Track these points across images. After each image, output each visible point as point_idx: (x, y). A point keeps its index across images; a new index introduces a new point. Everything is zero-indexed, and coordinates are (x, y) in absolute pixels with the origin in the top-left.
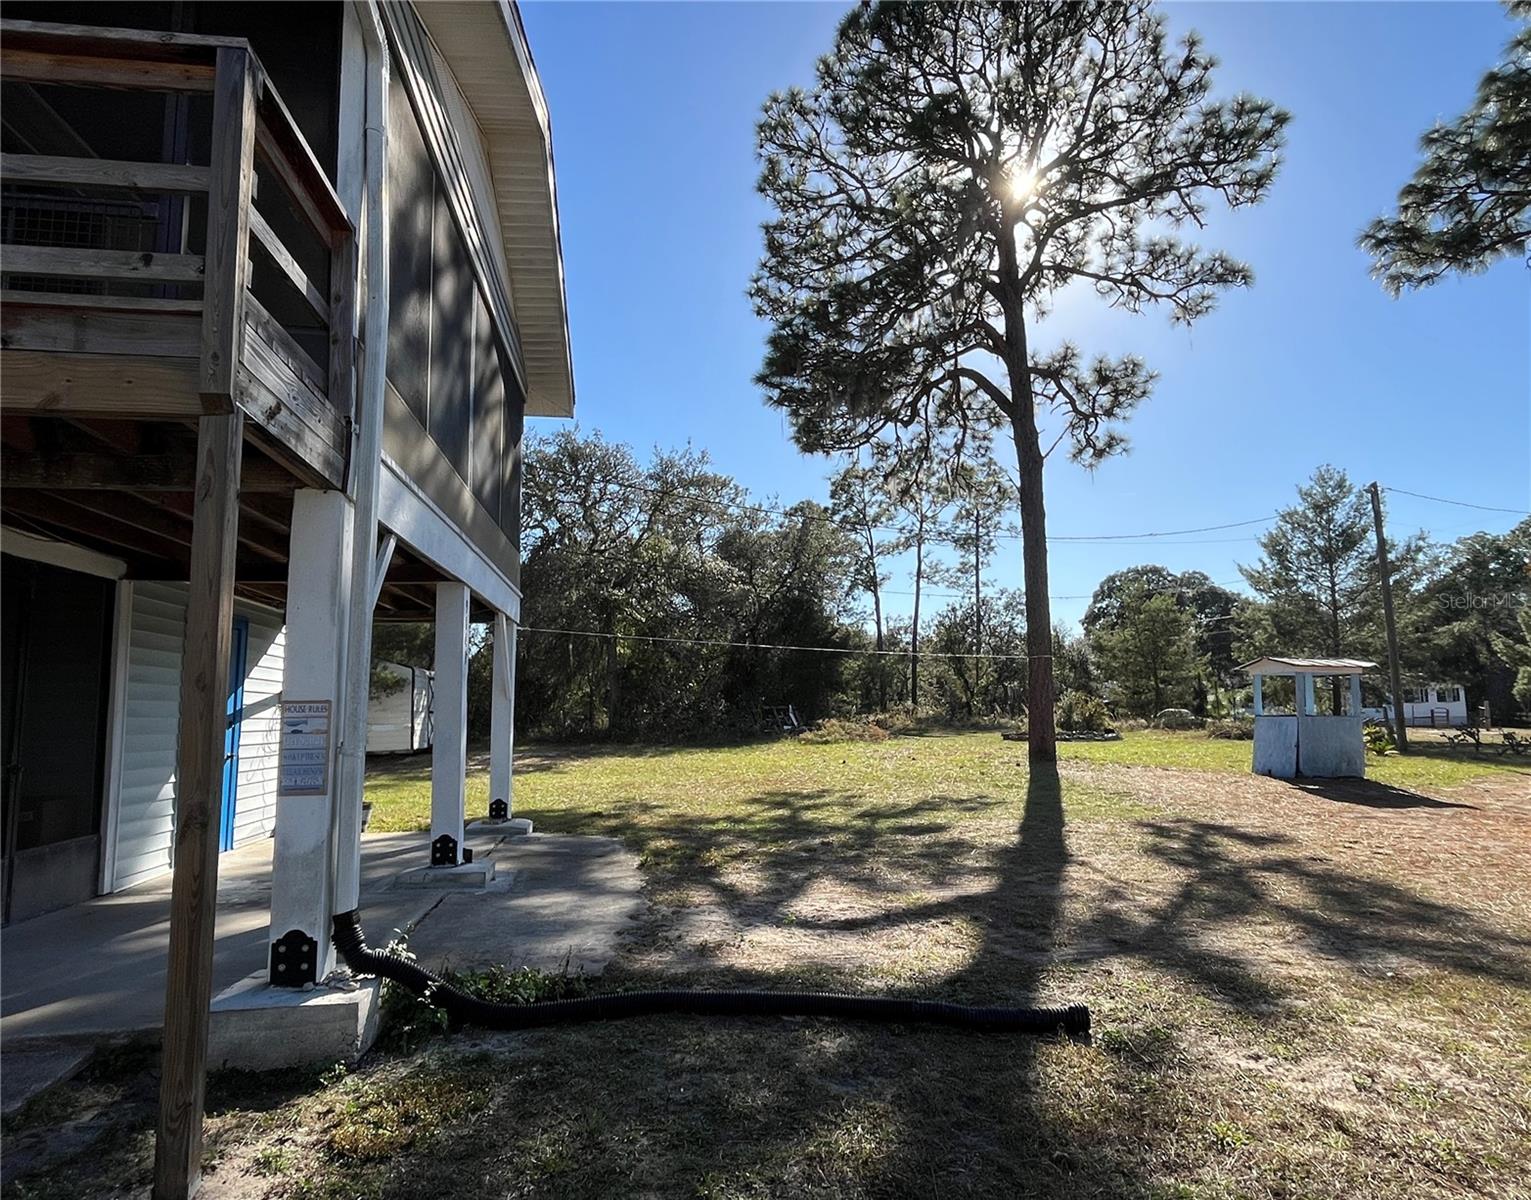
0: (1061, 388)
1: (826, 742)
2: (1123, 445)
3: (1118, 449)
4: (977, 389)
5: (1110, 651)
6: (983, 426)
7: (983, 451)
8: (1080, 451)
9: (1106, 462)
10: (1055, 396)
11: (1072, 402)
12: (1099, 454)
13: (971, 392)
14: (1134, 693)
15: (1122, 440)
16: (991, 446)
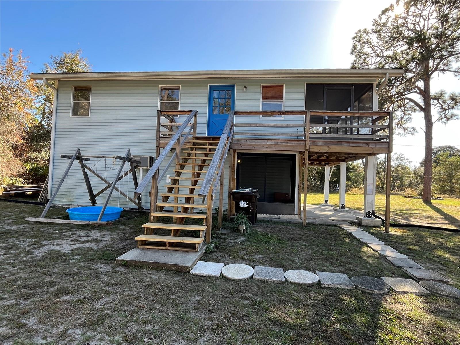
0: (439, 102)
1: (355, 194)
2: (456, 117)
3: (455, 118)
4: (409, 102)
5: (434, 173)
6: (410, 112)
7: (409, 119)
8: (441, 119)
9: (450, 122)
10: (436, 105)
11: (442, 106)
12: (448, 119)
13: (407, 103)
14: (442, 187)
15: (456, 115)
16: (411, 117)
